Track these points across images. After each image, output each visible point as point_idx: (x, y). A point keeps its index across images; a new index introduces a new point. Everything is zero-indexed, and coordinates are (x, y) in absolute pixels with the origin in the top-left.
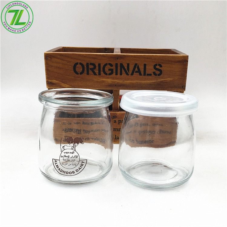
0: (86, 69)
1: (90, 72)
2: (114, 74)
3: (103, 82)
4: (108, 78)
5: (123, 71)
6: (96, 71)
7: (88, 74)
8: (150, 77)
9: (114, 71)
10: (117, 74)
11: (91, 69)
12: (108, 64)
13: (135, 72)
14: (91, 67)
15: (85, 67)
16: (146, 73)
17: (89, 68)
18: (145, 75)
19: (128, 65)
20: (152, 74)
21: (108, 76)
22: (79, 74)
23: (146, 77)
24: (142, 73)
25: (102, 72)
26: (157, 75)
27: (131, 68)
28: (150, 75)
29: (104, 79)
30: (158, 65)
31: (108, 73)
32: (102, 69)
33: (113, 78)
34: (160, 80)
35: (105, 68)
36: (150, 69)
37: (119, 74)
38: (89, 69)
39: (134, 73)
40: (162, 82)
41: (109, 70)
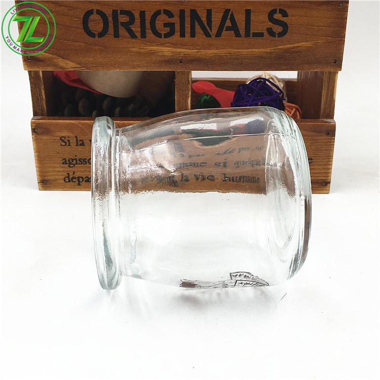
0: (111, 25)
1: (122, 31)
2: (178, 34)
3: (153, 53)
4: (163, 45)
5: (197, 27)
6: (136, 28)
7: (117, 35)
8: (259, 40)
9: (177, 27)
10: (183, 35)
11: (123, 24)
12: (162, 11)
13: (225, 29)
14: (124, 19)
15: (110, 19)
16: (251, 32)
17: (120, 21)
18: (247, 34)
19: (209, 12)
20: (265, 32)
21: (163, 40)
22: (97, 37)
23: (252, 40)
24: (242, 32)
25: (149, 32)
26: (277, 36)
27: (217, 19)
28: (260, 35)
29: (155, 48)
30: (278, 12)
31: (163, 33)
32: (148, 25)
33: (175, 45)
34: (283, 45)
35: (156, 22)
36: (260, 22)
37: (188, 34)
38: (119, 23)
39: (224, 32)
40: (287, 51)
41: (166, 25)
